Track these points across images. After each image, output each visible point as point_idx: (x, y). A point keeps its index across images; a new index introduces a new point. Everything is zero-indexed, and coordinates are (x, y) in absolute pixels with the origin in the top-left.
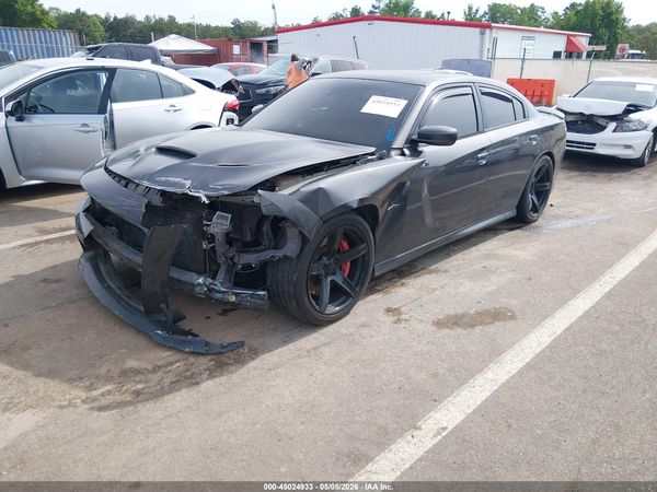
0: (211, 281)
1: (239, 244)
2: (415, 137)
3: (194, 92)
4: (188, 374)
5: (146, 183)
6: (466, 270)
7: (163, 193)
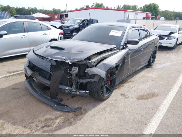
0: (71, 88)
1: (79, 76)
2: (126, 42)
3: (51, 29)
4: (67, 119)
5: (50, 58)
6: (139, 81)
7: (56, 61)
